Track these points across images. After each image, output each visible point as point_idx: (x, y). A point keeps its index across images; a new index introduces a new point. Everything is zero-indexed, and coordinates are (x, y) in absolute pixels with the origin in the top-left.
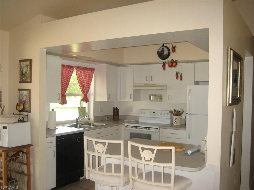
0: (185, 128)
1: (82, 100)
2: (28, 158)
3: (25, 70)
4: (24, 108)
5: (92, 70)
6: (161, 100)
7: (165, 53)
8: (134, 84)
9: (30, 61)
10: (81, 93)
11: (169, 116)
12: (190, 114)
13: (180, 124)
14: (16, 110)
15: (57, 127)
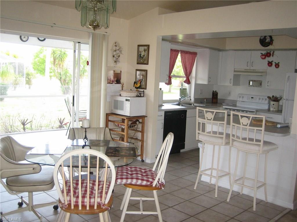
0: (282, 113)
1: (185, 82)
2: (143, 127)
3: (143, 54)
4: (140, 86)
5: (195, 54)
6: (260, 86)
7: (267, 41)
8: (234, 69)
9: (148, 46)
10: (184, 75)
11: (267, 102)
12: (287, 100)
13: (277, 110)
14: (134, 86)
15: (163, 104)
